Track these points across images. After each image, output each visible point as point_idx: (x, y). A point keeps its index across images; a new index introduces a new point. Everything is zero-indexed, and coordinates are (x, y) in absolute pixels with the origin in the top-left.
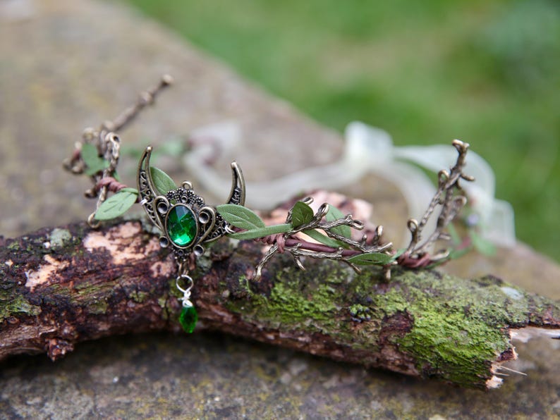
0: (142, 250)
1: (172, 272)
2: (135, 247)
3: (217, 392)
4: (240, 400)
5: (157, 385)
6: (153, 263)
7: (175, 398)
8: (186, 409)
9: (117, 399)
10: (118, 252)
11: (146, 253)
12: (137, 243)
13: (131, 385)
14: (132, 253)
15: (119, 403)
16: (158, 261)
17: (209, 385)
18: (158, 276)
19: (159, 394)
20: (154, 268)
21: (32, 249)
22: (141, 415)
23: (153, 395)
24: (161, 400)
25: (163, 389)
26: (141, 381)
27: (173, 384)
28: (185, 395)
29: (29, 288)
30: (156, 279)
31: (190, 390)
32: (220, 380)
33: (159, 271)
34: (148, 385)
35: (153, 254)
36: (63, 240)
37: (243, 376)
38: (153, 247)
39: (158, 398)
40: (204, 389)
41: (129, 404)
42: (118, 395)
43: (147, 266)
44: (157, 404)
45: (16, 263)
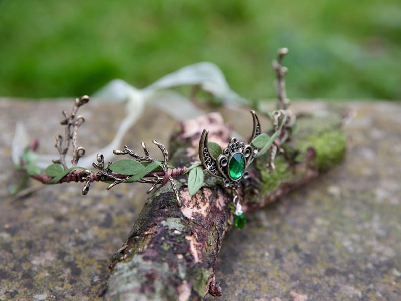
0: (205, 200)
1: (225, 201)
2: (201, 201)
3: (261, 252)
4: (272, 247)
5: (237, 273)
6: (215, 203)
7: (252, 270)
8: (264, 270)
9: (236, 295)
10: (200, 210)
11: (208, 201)
12: (200, 198)
13: (229, 284)
14: (203, 205)
15: (240, 295)
16: (216, 200)
17: (253, 253)
18: (222, 208)
19: (244, 275)
20: (218, 205)
21: (179, 240)
22: (256, 290)
23: (243, 278)
24: (250, 277)
25: (241, 272)
26: (228, 279)
27: (241, 266)
28: (253, 265)
29: (199, 263)
30: (222, 210)
31: (251, 262)
32: (251, 247)
33: (221, 206)
34: (233, 277)
35: (211, 198)
36: (179, 223)
37: (254, 237)
38: (208, 194)
39: (248, 278)
40: (254, 256)
41: (244, 291)
42: (233, 293)
43: (215, 206)
44: (252, 280)
45: (184, 254)
